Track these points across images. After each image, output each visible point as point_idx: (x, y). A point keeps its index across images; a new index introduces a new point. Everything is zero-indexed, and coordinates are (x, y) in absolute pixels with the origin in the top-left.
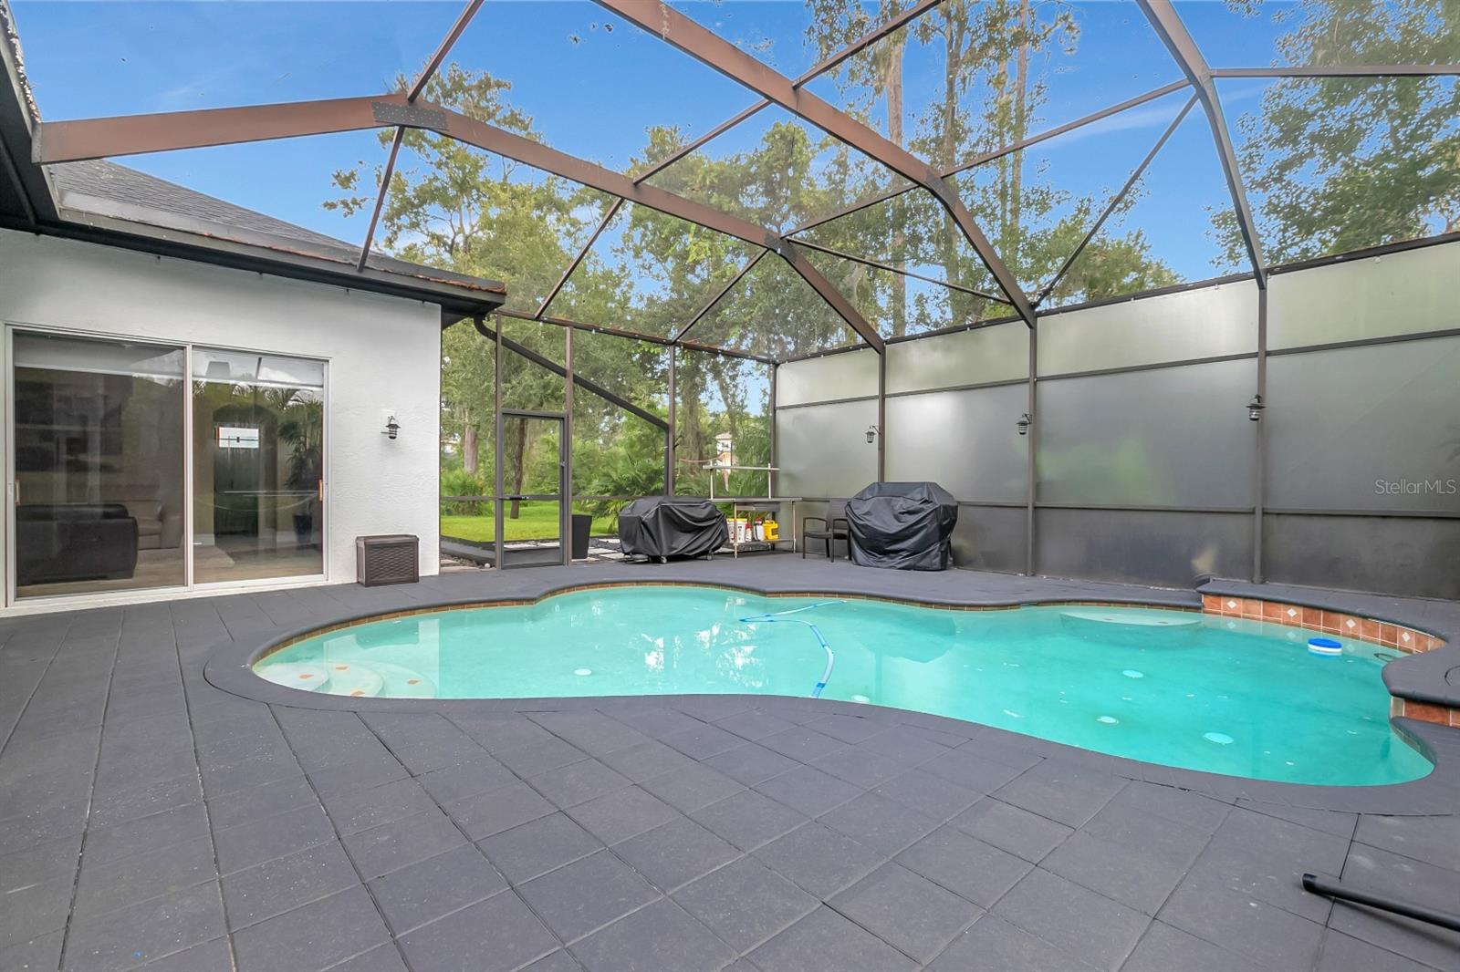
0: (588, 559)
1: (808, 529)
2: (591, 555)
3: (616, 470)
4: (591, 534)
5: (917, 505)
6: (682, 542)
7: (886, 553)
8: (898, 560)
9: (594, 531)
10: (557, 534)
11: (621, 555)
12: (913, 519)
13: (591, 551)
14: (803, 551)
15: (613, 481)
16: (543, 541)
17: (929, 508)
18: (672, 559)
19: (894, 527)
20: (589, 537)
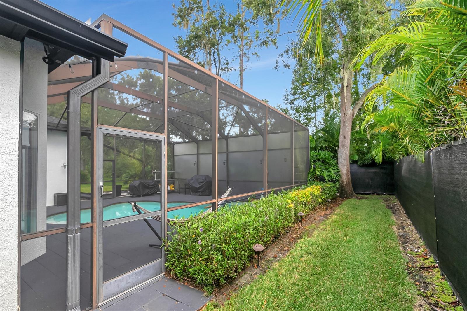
0: (121, 196)
1: (180, 187)
2: (122, 195)
3: (131, 171)
4: (122, 189)
5: (203, 181)
6: (147, 191)
7: (197, 192)
8: (199, 194)
9: (123, 188)
10: (111, 189)
11: (130, 195)
12: (202, 184)
13: (122, 194)
14: (179, 192)
15: (130, 174)
16: (108, 192)
17: (206, 181)
18: (143, 196)
19: (198, 186)
20: (121, 190)
